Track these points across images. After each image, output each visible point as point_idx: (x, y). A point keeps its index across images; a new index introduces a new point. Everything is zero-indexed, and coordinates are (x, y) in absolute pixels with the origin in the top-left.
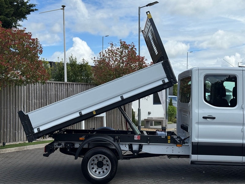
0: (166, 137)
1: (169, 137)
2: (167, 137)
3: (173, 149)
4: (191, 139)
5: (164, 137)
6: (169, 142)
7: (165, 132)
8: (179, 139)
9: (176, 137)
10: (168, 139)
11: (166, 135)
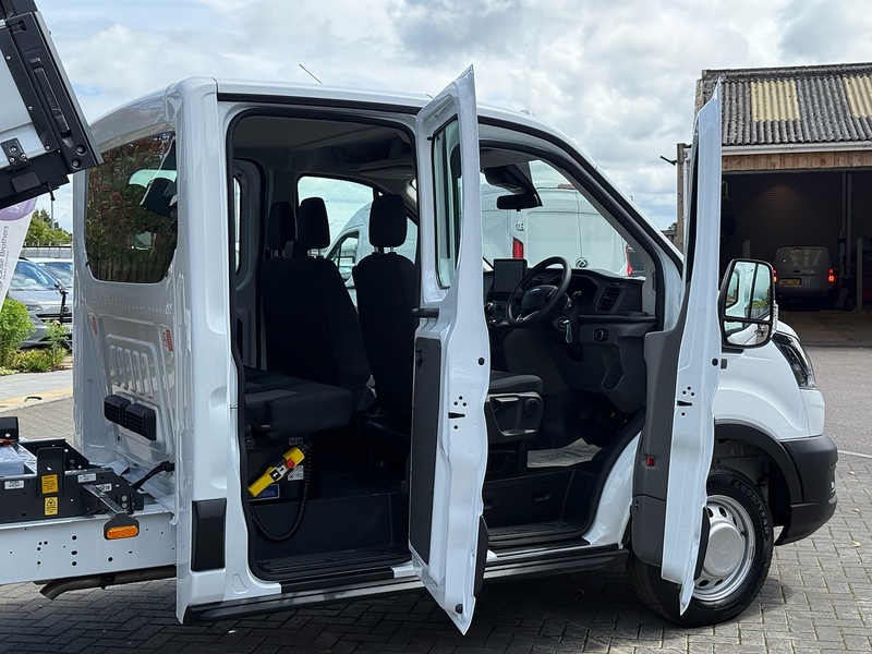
0: (34, 485)
1: (50, 484)
2: (37, 481)
3: (74, 546)
4: (189, 472)
5: (21, 485)
6: (51, 505)
7: (16, 448)
8: (108, 487)
9: (92, 477)
10: (45, 491)
11: (27, 471)
